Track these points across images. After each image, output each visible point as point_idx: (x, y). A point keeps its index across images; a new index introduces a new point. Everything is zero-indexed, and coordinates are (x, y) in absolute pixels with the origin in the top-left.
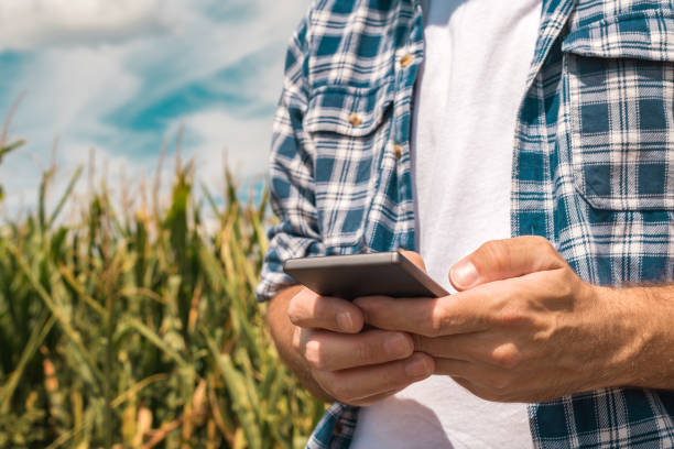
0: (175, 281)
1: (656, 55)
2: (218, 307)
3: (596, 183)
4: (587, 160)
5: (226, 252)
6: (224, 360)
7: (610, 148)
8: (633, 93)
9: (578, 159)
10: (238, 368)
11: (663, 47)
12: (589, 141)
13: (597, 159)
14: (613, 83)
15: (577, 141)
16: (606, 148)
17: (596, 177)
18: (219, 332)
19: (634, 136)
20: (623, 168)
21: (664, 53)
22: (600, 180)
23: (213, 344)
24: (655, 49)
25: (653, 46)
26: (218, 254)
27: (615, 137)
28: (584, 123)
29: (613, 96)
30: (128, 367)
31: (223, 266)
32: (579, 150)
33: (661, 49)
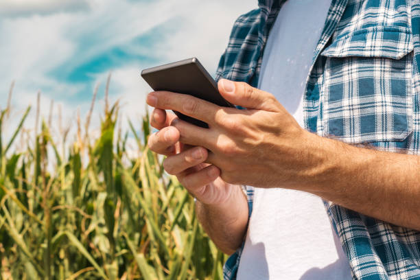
0: (102, 196)
1: (367, 54)
2: (136, 217)
3: (334, 129)
4: (331, 116)
5: (142, 174)
6: (140, 257)
7: (343, 108)
8: (355, 76)
9: (326, 117)
10: (151, 263)
11: (373, 48)
12: (333, 106)
13: (336, 116)
14: (346, 71)
15: (326, 106)
16: (340, 109)
17: (335, 126)
18: (137, 236)
19: (356, 100)
20: (351, 120)
21: (372, 52)
22: (337, 127)
23: (132, 245)
24: (367, 50)
25: (366, 48)
26: (136, 176)
27: (345, 102)
28: (331, 95)
29: (346, 79)
30: (66, 262)
31: (140, 185)
32: (327, 111)
33: (371, 50)
